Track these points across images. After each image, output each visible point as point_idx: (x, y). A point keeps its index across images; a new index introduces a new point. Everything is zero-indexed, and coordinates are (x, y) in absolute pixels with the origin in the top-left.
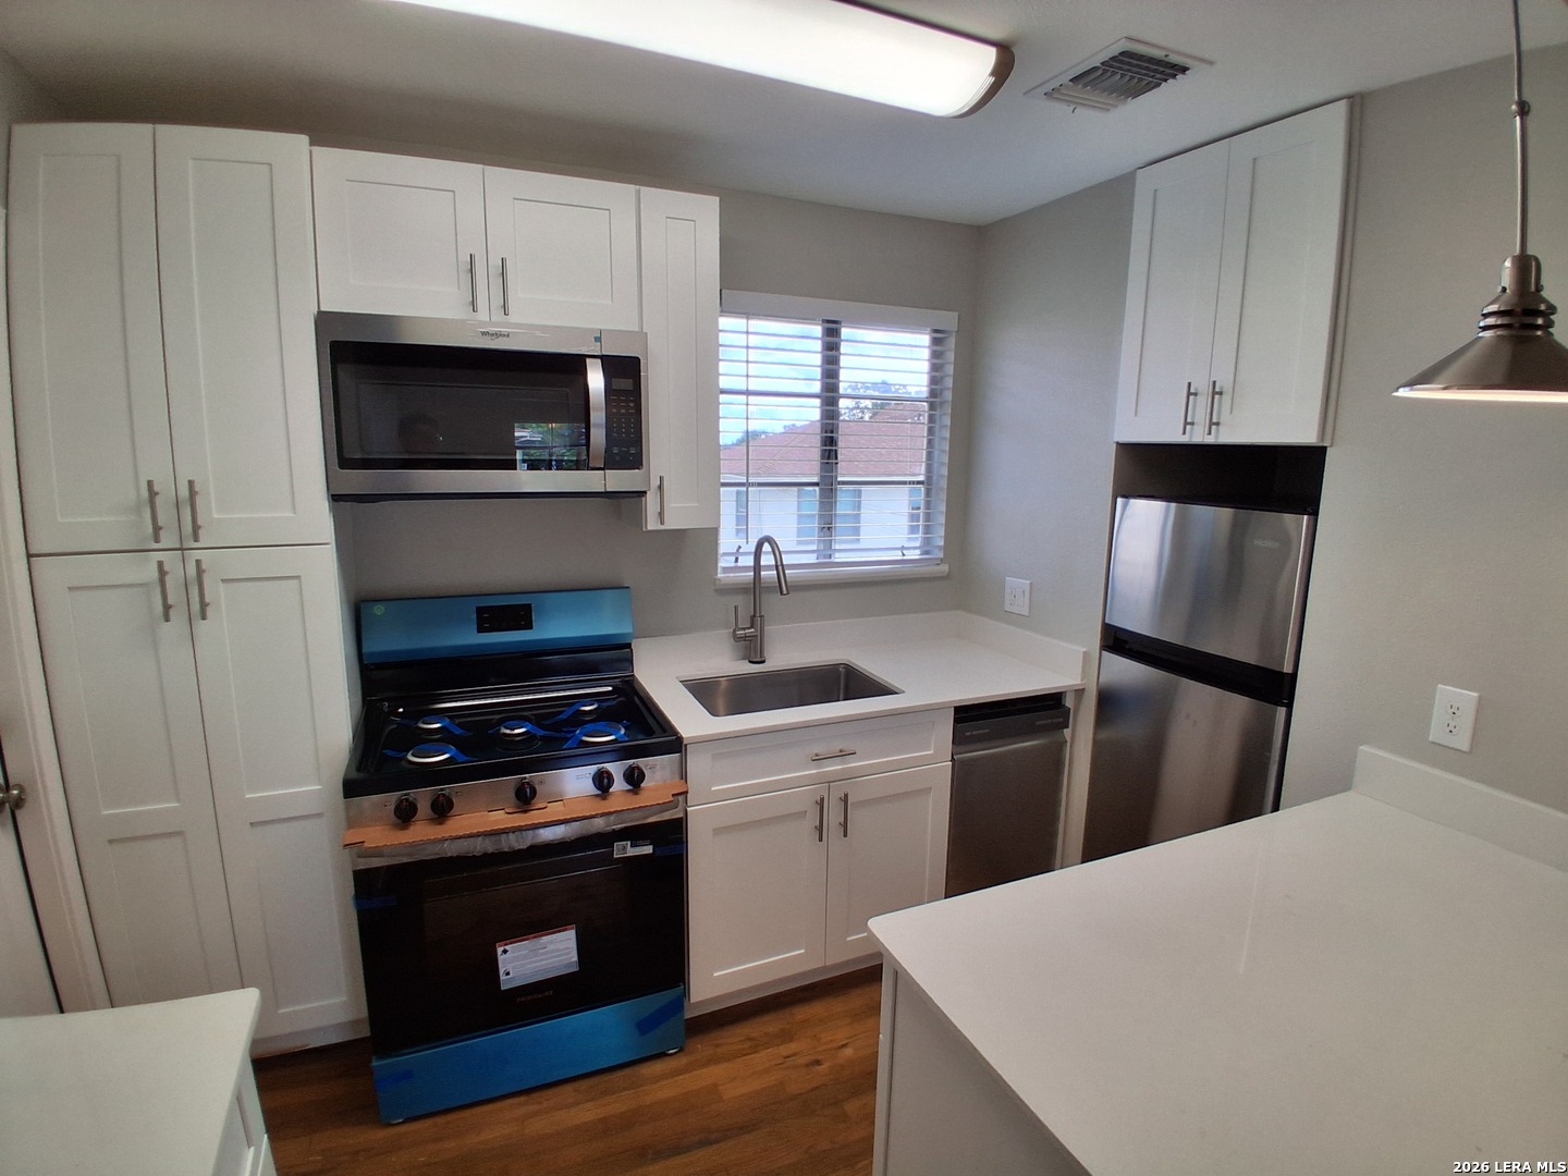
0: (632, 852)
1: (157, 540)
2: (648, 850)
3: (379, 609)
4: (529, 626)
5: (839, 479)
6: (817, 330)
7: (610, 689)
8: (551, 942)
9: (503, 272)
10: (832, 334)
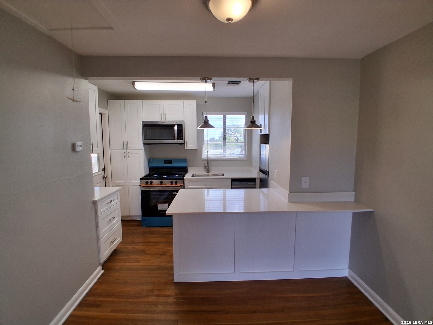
0: (176, 194)
1: (124, 149)
3: (152, 160)
4: (171, 164)
5: (227, 142)
7: (182, 174)
8: (165, 205)
9: (165, 114)
10: (225, 118)
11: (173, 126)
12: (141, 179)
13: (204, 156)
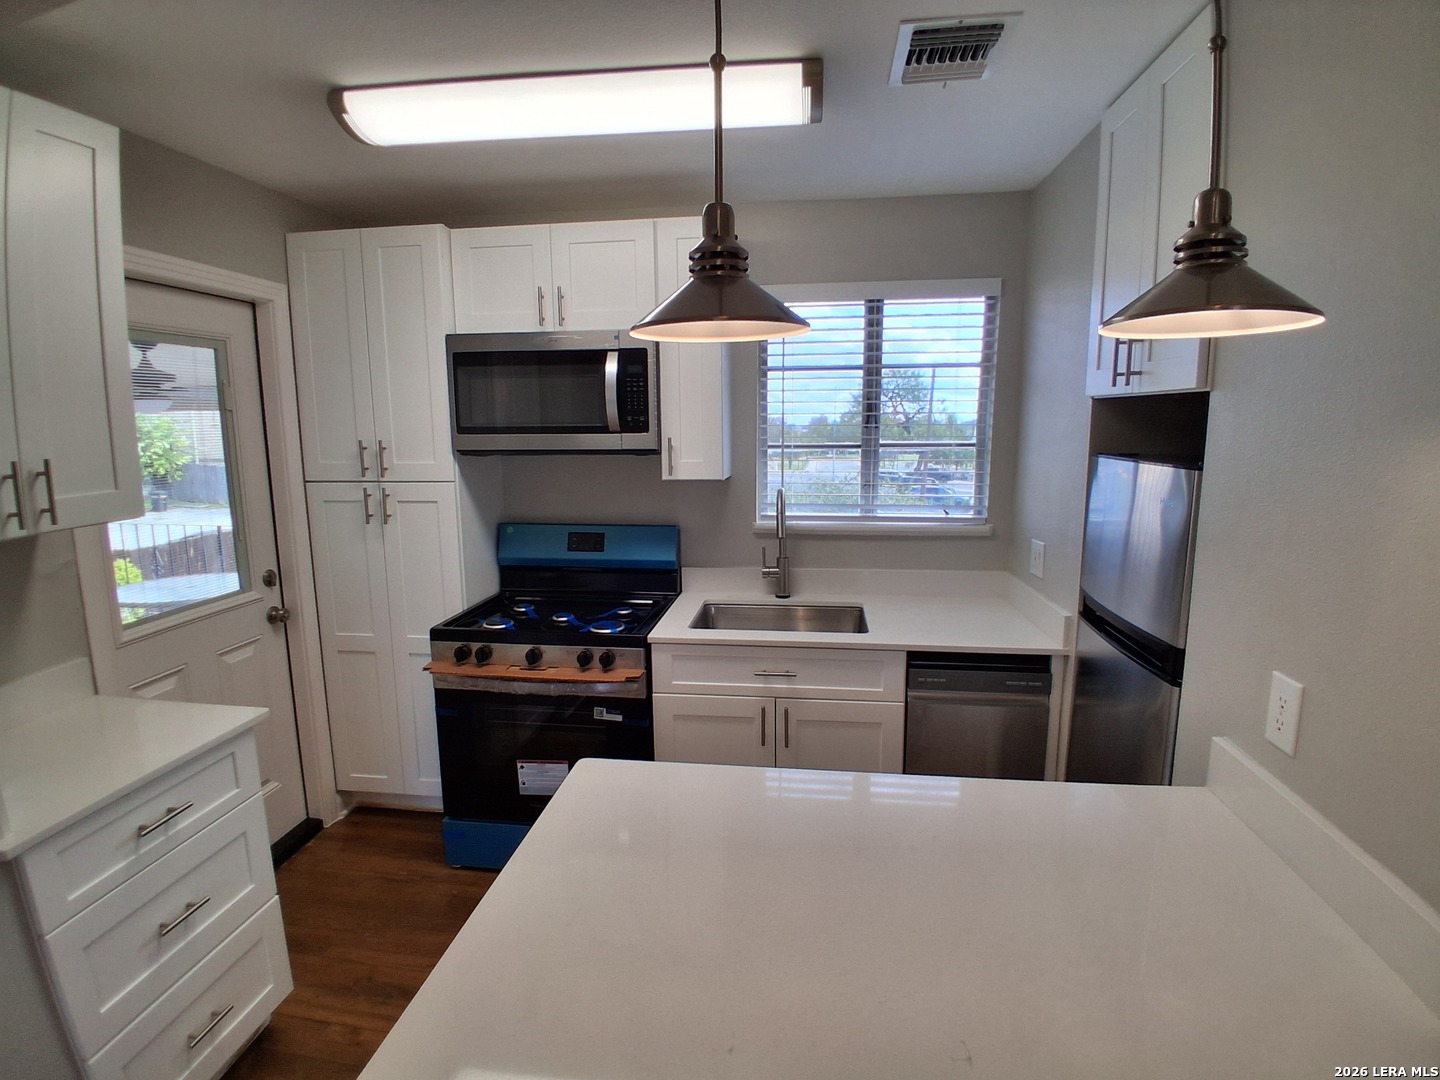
0: (607, 717)
1: (364, 476)
2: (619, 718)
3: (510, 530)
4: (601, 550)
5: (881, 442)
6: (861, 310)
7: (651, 602)
8: (552, 769)
9: (561, 297)
10: (874, 311)
11: (600, 357)
12: (437, 634)
13: (765, 515)
